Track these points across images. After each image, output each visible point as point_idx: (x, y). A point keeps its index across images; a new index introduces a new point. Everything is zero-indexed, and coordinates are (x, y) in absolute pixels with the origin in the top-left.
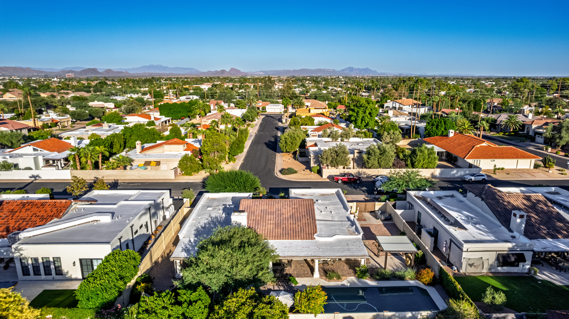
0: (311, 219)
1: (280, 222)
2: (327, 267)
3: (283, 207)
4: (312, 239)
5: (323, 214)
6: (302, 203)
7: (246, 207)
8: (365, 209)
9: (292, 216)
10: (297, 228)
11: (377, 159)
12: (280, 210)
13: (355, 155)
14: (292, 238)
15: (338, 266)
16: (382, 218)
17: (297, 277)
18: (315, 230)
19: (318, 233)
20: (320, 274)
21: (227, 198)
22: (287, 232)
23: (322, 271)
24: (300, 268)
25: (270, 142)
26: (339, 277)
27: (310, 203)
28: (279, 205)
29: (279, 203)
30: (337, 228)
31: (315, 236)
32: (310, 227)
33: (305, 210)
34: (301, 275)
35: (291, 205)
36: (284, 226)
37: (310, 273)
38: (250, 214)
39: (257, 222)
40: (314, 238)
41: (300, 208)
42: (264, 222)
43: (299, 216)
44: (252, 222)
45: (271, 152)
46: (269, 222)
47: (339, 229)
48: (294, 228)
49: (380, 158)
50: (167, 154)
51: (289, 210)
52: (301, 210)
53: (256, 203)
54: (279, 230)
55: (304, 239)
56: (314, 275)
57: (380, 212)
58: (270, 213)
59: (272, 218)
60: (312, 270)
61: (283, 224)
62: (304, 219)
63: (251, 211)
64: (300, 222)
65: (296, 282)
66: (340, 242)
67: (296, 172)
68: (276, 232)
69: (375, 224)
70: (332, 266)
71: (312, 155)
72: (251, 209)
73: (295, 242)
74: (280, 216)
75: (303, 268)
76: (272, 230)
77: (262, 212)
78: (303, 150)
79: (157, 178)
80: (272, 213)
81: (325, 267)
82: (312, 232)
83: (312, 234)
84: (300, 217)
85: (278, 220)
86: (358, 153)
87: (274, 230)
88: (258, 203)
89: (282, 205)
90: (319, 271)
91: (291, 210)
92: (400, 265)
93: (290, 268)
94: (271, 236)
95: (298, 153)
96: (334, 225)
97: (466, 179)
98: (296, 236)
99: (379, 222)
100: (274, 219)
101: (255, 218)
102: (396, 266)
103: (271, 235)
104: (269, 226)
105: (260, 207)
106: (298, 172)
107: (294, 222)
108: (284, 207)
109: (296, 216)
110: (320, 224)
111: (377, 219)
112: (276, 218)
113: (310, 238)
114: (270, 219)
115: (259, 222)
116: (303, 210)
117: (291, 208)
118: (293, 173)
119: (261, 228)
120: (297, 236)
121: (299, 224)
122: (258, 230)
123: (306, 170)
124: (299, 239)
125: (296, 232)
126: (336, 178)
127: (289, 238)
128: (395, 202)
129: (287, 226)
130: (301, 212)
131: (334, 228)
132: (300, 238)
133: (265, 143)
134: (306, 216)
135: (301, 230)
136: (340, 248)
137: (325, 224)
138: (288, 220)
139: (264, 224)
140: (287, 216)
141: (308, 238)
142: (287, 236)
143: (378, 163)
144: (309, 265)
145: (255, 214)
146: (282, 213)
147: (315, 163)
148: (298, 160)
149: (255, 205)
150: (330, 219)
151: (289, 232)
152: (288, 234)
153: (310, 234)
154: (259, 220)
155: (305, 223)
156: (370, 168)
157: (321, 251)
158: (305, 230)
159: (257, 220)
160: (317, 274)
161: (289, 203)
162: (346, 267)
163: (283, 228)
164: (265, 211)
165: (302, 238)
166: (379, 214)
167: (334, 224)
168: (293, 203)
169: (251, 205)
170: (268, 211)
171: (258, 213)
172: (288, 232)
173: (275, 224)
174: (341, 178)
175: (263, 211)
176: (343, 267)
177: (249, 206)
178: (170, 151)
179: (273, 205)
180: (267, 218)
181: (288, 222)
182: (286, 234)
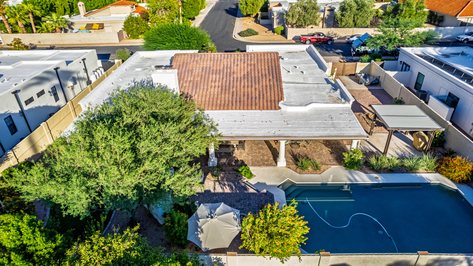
0: (275, 80)
1: (230, 84)
2: (297, 150)
3: (234, 63)
4: (275, 109)
5: (291, 75)
6: (262, 57)
7: (181, 64)
8: (343, 71)
9: (246, 76)
10: (254, 92)
11: (353, 15)
12: (230, 68)
13: (326, 14)
14: (246, 107)
15: (313, 148)
16: (367, 82)
17: (253, 165)
18: (280, 96)
19: (285, 100)
20: (287, 162)
21: (165, 57)
22: (238, 99)
23: (290, 156)
24: (257, 151)
25: (231, 9)
26: (317, 167)
27: (273, 58)
28: (228, 60)
29: (229, 58)
30: (313, 92)
31: (280, 105)
32: (272, 92)
33: (267, 67)
34: (258, 162)
35: (246, 60)
36: (234, 89)
37: (272, 159)
38: (187, 73)
39: (195, 85)
40: (280, 108)
41: (259, 64)
42: (206, 84)
43: (257, 75)
44: (187, 84)
45: (231, 16)
46: (213, 84)
47: (316, 94)
48: (250, 93)
49: (357, 15)
50: (113, 17)
51: (242, 68)
52: (259, 67)
53: (196, 59)
54: (227, 96)
55: (263, 109)
56: (278, 163)
57: (363, 75)
58: (215, 71)
59: (218, 79)
60: (275, 155)
61: (233, 87)
62: (264, 80)
63: (187, 69)
64: (259, 84)
65: (251, 173)
66: (318, 114)
67: (257, 34)
68: (223, 99)
69: (357, 90)
70: (305, 149)
71: (275, 15)
72: (188, 66)
73: (251, 113)
74: (230, 76)
75: (261, 151)
76: (216, 96)
77: (204, 71)
78: (265, 14)
79: (99, 42)
80: (218, 71)
81: (294, 150)
82: (277, 98)
83: (277, 101)
84: (258, 78)
85: (226, 81)
86: (329, 10)
87: (220, 96)
88: (199, 58)
89: (232, 60)
90: (286, 157)
91: (246, 68)
92: (407, 149)
93: (243, 151)
94: (214, 105)
95: (259, 16)
96: (307, 89)
97: (460, 40)
98: (252, 105)
99: (363, 88)
100: (221, 79)
101: (192, 79)
102: (400, 149)
103: (215, 102)
104: (212, 89)
105: (201, 63)
106: (259, 33)
107: (250, 84)
108: (236, 63)
109: (253, 75)
110: (287, 88)
111: (359, 83)
112: (223, 79)
113: (273, 107)
114: (214, 79)
115: (199, 84)
116: (263, 67)
117: (246, 65)
118: (253, 35)
119: (201, 93)
120: (254, 104)
121: (257, 86)
122: (196, 95)
123: (268, 32)
124: (256, 109)
125: (252, 98)
126: (303, 39)
127: (242, 107)
128: (383, 62)
129: (238, 90)
130: (260, 70)
131: (308, 92)
132: (257, 107)
133: (225, 10)
134: (268, 75)
135: (259, 95)
136: (320, 123)
137: (296, 88)
138: (240, 81)
139: (206, 87)
140: (239, 76)
141: (269, 107)
142: (238, 104)
143: (354, 21)
144: (270, 147)
145: (194, 74)
146: (232, 71)
147: (279, 23)
148: (259, 23)
149: (194, 61)
150: (302, 81)
151: (242, 99)
152: (240, 102)
153: (273, 101)
154: (199, 82)
155: (266, 86)
156: (344, 27)
157: (290, 128)
158: (265, 95)
159: (195, 82)
160: (282, 162)
161: (243, 58)
162: (326, 150)
163: (233, 92)
164: (208, 68)
165: (261, 108)
166: (361, 77)
167: (308, 87)
168: (249, 58)
169: (189, 61)
170: (212, 69)
171: (197, 71)
172: (240, 98)
173: (222, 87)
174: (309, 38)
175: (205, 68)
176: (321, 149)
177: (185, 62)
178: (117, 14)
179: (221, 60)
180: (210, 79)
181: (240, 84)
182: (236, 102)
